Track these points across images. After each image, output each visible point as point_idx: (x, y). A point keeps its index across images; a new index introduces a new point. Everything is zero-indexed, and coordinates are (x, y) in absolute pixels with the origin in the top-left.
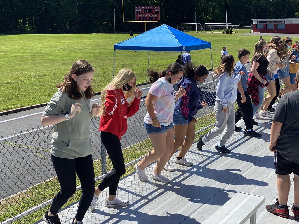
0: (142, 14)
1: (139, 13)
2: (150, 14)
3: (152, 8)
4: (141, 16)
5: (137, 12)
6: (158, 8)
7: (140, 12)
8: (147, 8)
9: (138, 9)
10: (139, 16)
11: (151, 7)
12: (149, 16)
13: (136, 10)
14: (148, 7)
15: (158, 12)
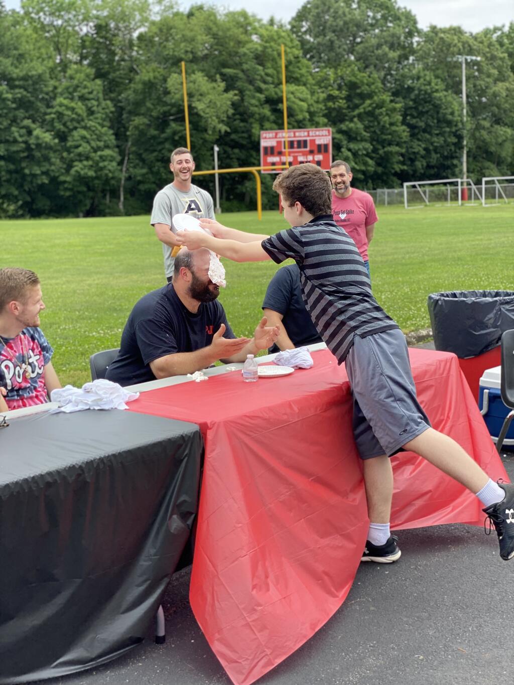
0: (280, 154)
1: (270, 151)
2: (304, 154)
3: (308, 136)
4: (276, 159)
5: (266, 148)
6: (326, 136)
7: (272, 148)
8: (295, 136)
9: (267, 140)
10: (271, 159)
11: (306, 134)
12: (301, 159)
13: (264, 143)
14: (297, 134)
15: (326, 146)
